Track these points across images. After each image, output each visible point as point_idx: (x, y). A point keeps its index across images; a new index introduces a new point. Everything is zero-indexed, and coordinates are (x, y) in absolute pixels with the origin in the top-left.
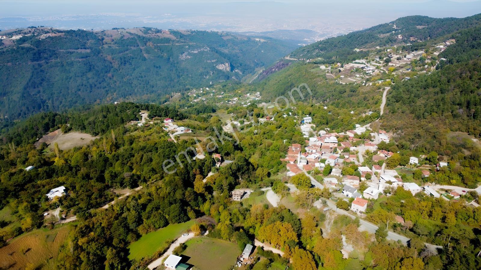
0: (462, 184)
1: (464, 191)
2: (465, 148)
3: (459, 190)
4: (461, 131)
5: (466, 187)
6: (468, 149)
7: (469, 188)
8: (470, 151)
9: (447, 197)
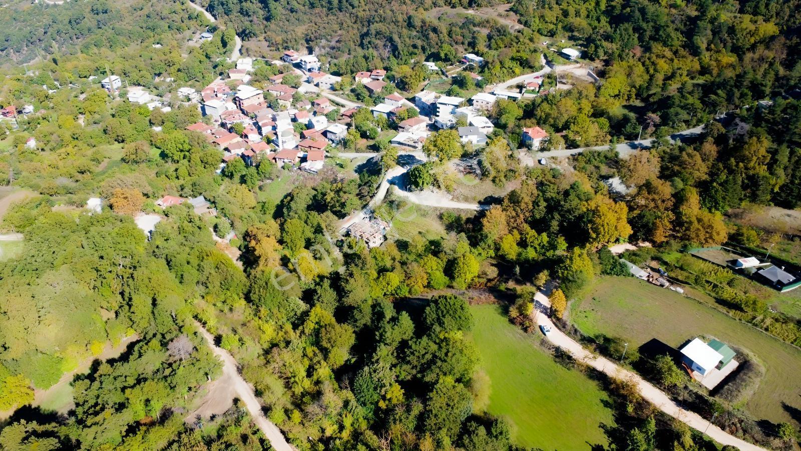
0: (526, 70)
1: (537, 77)
2: (474, 25)
3: (530, 79)
4: (439, 7)
5: (533, 72)
6: (481, 24)
7: (537, 71)
8: (485, 27)
9: (527, 92)
